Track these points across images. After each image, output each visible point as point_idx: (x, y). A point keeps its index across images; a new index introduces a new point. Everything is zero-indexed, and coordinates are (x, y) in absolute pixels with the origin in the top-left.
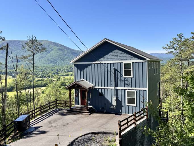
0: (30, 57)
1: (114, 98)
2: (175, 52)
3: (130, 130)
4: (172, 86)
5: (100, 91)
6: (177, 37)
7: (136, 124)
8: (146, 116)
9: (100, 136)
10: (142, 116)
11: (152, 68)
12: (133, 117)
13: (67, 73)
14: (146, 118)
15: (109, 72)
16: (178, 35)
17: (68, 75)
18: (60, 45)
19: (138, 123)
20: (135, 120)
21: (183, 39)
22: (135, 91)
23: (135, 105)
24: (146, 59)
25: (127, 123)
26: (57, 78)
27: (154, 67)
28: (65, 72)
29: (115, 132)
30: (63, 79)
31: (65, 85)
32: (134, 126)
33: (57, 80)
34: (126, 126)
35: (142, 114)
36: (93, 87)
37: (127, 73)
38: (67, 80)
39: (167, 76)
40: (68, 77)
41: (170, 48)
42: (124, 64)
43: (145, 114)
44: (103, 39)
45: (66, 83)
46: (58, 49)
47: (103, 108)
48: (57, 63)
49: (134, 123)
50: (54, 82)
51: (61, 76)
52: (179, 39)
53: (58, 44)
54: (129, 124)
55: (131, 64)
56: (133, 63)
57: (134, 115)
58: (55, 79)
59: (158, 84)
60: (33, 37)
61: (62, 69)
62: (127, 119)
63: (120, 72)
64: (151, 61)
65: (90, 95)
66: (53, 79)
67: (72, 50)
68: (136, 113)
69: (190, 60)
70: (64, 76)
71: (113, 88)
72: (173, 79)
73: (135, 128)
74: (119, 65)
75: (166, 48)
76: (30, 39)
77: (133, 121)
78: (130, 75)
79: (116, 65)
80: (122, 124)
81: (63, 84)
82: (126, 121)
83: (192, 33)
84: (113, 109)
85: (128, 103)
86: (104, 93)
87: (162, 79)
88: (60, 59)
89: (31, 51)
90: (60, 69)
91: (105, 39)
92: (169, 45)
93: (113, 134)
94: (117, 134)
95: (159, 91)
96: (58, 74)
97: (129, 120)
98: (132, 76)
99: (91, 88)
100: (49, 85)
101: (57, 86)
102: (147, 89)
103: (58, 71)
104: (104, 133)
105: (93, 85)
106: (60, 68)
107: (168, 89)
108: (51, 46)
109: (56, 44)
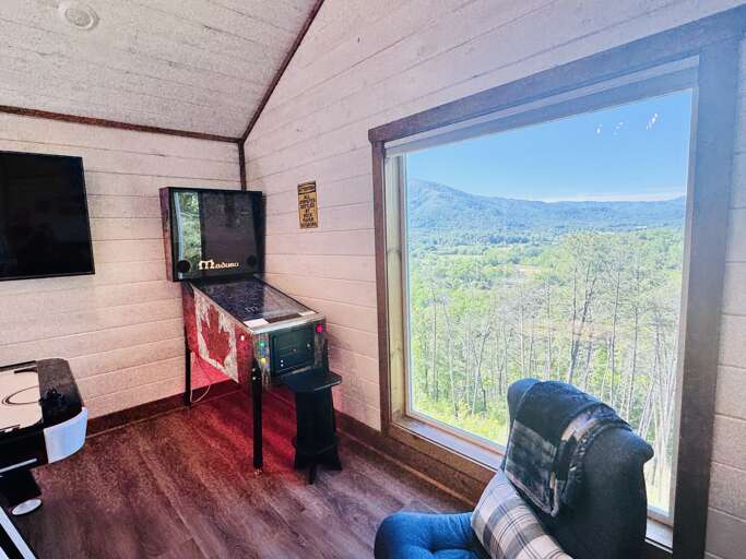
13: (454, 249)
18: (445, 186)
26: (432, 258)
28: (451, 246)
30: (444, 260)
33: (432, 263)
38: (453, 263)
40: (456, 257)
46: (440, 196)
51: (442, 255)
53: (439, 184)
58: (427, 262)
61: (444, 240)
70: (448, 254)
90: (440, 240)
96: (434, 250)
103: (435, 243)
106: (441, 236)
108: (424, 190)
109: (435, 186)
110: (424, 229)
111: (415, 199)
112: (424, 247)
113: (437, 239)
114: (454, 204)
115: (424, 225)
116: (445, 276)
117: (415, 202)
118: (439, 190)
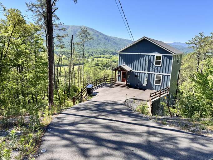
0: (82, 44)
1: (146, 79)
2: (195, 47)
3: (156, 100)
4: (189, 73)
5: (136, 74)
6: (199, 35)
7: (160, 97)
8: (167, 93)
9: (137, 101)
10: (165, 92)
11: (176, 60)
12: (159, 92)
13: (100, 56)
14: (167, 94)
15: (144, 61)
16: (200, 33)
17: (100, 57)
18: (96, 30)
19: (161, 96)
20: (160, 94)
21: (203, 37)
22: (162, 76)
23: (161, 85)
24: (172, 54)
25: (155, 95)
26: (92, 59)
27: (177, 59)
28: (98, 54)
29: (146, 100)
30: (97, 60)
31: (98, 66)
32: (159, 98)
33: (92, 61)
34: (154, 97)
35: (164, 91)
36: (131, 71)
37: (158, 63)
38: (100, 61)
39: (186, 65)
40: (101, 59)
41: (192, 44)
42: (156, 56)
43: (167, 91)
44: (143, 37)
45: (99, 64)
46: (94, 34)
47: (137, 85)
48: (92, 47)
49: (159, 96)
50: (90, 62)
51: (95, 58)
52: (200, 37)
53: (93, 29)
54: (156, 96)
55: (161, 56)
56: (163, 56)
57: (160, 91)
58: (90, 60)
59: (178, 71)
60: (84, 28)
61: (96, 52)
62: (155, 93)
63: (152, 62)
64: (176, 55)
65: (129, 76)
66: (89, 60)
67: (105, 35)
68: (161, 90)
69: (207, 54)
70: (98, 58)
71: (146, 72)
72: (190, 68)
73: (160, 99)
74: (152, 57)
75: (188, 43)
76: (83, 29)
77: (159, 95)
78: (160, 64)
79: (150, 57)
80: (152, 95)
81: (97, 65)
82: (154, 94)
83: (211, 33)
84: (144, 86)
85: (156, 83)
86: (139, 75)
87: (181, 67)
88: (94, 43)
89: (82, 39)
90: (94, 52)
91: (145, 37)
92: (191, 41)
93: (145, 101)
94: (148, 101)
95: (179, 76)
96: (92, 56)
97: (156, 93)
98: (161, 65)
99: (130, 71)
100: (86, 64)
101: (92, 66)
102: (170, 75)
103: (92, 53)
104: (140, 100)
105: (131, 69)
106: (94, 50)
107: (185, 75)
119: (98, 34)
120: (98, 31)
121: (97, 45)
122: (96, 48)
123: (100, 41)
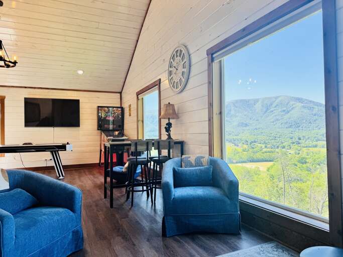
13: (315, 143)
17: (316, 146)
18: (307, 100)
26: (297, 149)
28: (313, 141)
30: (306, 151)
33: (296, 153)
38: (313, 153)
40: (316, 149)
45: (308, 159)
46: (303, 107)
48: (300, 128)
50: (290, 156)
51: (304, 147)
53: (302, 99)
58: (293, 152)
61: (307, 137)
66: (290, 151)
70: (309, 147)
81: (302, 161)
96: (299, 143)
100: (278, 159)
103: (300, 139)
106: (304, 134)
108: (292, 103)
109: (299, 100)
110: (291, 129)
111: (285, 109)
112: (290, 141)
113: (301, 137)
114: (314, 112)
115: (291, 127)
116: (306, 163)
117: (284, 111)
118: (302, 103)
119: (311, 105)
120: (311, 101)
121: (310, 124)
122: (308, 129)
123: (315, 118)
